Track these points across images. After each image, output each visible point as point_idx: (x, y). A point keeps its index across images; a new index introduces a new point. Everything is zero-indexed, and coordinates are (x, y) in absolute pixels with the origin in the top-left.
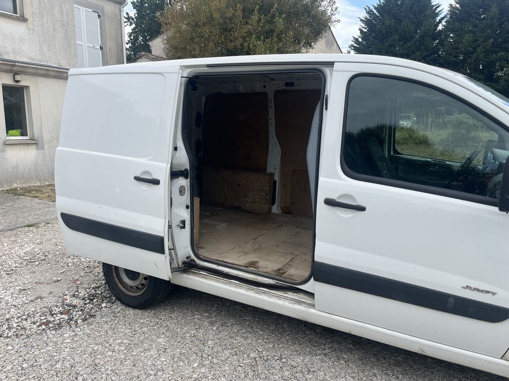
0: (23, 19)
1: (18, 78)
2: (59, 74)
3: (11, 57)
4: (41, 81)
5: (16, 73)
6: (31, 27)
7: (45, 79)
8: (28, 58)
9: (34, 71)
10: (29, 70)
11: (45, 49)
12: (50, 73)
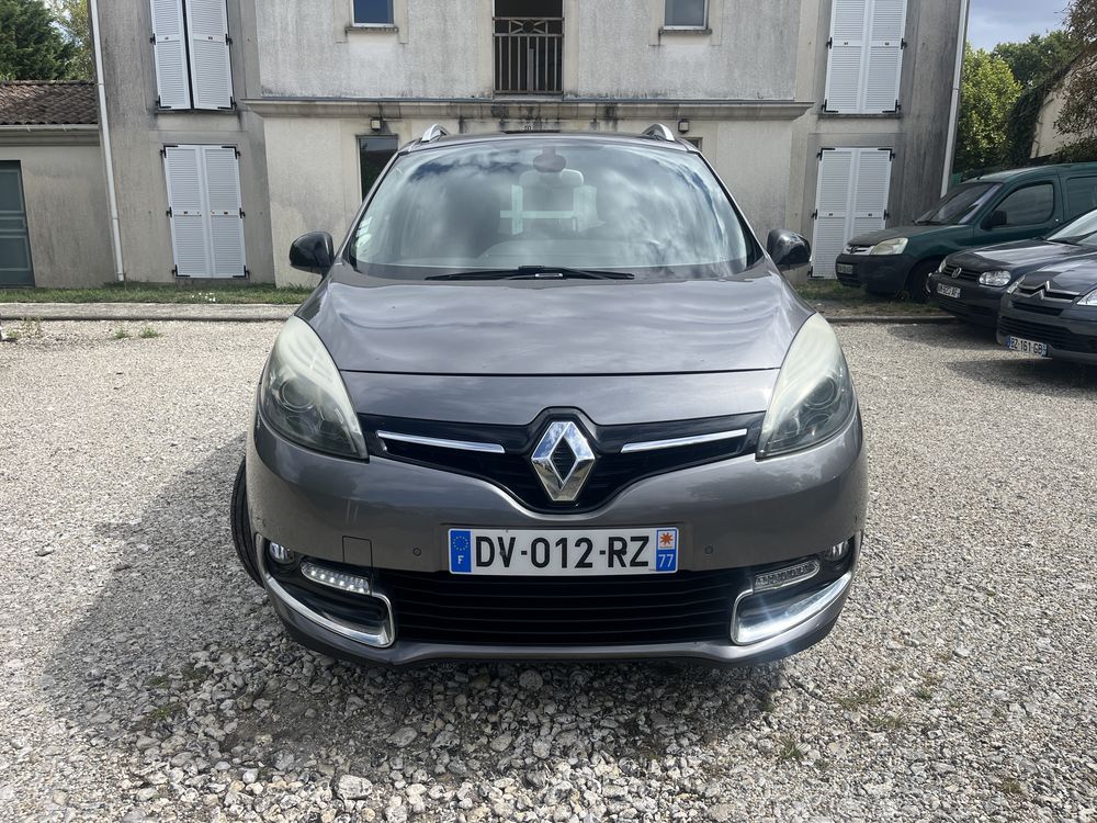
0: (708, 32)
1: (684, 126)
2: (751, 113)
3: (680, 96)
4: (722, 126)
5: (683, 120)
6: (716, 42)
7: (730, 123)
8: (706, 93)
9: (708, 113)
10: (701, 113)
11: (737, 74)
12: (736, 113)
